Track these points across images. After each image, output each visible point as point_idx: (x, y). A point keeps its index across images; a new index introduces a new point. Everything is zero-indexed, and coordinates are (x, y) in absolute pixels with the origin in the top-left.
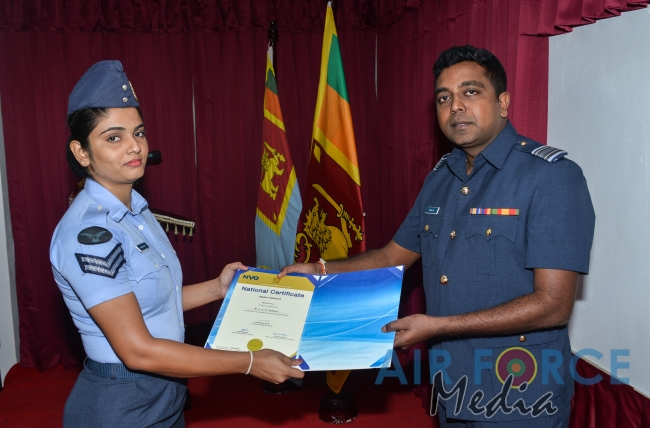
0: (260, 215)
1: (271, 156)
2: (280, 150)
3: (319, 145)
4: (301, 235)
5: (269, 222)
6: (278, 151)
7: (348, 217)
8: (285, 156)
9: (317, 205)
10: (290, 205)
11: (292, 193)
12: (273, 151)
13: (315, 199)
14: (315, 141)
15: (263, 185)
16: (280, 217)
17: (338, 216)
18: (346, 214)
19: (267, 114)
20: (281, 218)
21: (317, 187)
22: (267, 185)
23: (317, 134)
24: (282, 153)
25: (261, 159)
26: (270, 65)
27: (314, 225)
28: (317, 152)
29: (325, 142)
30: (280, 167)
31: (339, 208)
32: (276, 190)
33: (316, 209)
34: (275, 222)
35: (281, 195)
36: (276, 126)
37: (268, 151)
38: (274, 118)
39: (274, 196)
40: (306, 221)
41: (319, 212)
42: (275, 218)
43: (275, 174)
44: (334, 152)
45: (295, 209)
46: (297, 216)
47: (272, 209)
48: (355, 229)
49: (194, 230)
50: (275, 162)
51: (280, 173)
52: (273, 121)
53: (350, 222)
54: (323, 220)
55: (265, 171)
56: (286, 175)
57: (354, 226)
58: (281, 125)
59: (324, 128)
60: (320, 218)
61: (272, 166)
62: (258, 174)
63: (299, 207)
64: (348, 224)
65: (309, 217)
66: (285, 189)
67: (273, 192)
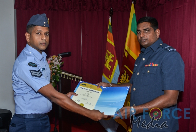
0: (104, 76)
1: (109, 55)
2: (112, 53)
3: (127, 52)
4: (119, 83)
5: (107, 78)
8: (114, 55)
9: (126, 73)
10: (115, 72)
11: (116, 68)
12: (110, 53)
13: (125, 71)
14: (126, 50)
15: (106, 65)
16: (111, 77)
19: (108, 40)
20: (112, 77)
21: (126, 66)
22: (107, 65)
23: (126, 48)
24: (113, 54)
25: (105, 56)
26: (110, 23)
27: (124, 80)
28: (126, 54)
30: (112, 59)
32: (110, 67)
33: (125, 74)
35: (112, 69)
36: (111, 45)
37: (108, 53)
38: (110, 41)
39: (109, 69)
40: (121, 78)
41: (126, 76)
43: (110, 61)
44: (132, 54)
45: (117, 74)
46: (118, 76)
47: (109, 74)
49: (82, 80)
50: (110, 57)
51: (112, 61)
52: (110, 43)
54: (128, 78)
55: (106, 60)
56: (114, 62)
58: (113, 44)
59: (129, 46)
60: (127, 78)
61: (109, 59)
62: (104, 61)
63: (119, 73)
65: (122, 77)
66: (114, 67)
67: (109, 68)
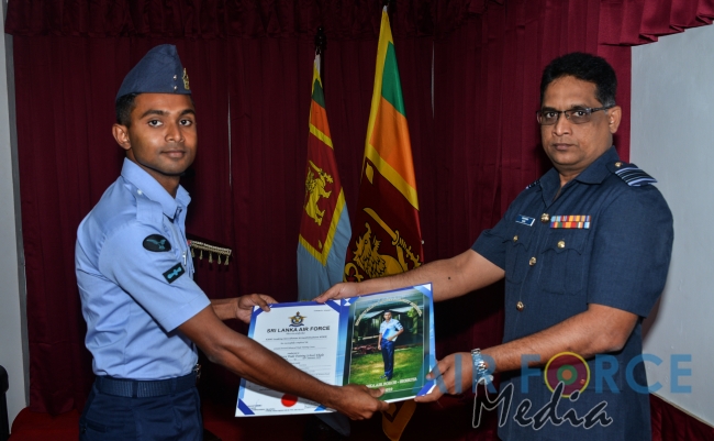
0: (303, 242)
1: (317, 176)
2: (327, 170)
3: (371, 164)
4: (350, 265)
5: (313, 251)
6: (324, 171)
7: (404, 245)
8: (332, 177)
9: (369, 231)
10: (337, 231)
11: (340, 218)
12: (318, 170)
13: (367, 225)
14: (367, 160)
15: (307, 209)
16: (326, 245)
17: (394, 243)
18: (402, 241)
19: (313, 130)
20: (328, 246)
21: (369, 211)
22: (312, 209)
23: (370, 152)
24: (329, 173)
25: (305, 179)
26: (317, 75)
27: (366, 254)
28: (369, 171)
29: (379, 162)
30: (326, 189)
31: (394, 235)
32: (322, 214)
33: (367, 236)
34: (321, 251)
35: (327, 220)
36: (323, 143)
37: (313, 170)
38: (321, 134)
39: (319, 221)
40: (356, 249)
41: (371, 240)
42: (320, 246)
43: (321, 196)
44: (388, 172)
45: (343, 236)
46: (346, 244)
47: (317, 235)
48: (412, 258)
49: (230, 257)
50: (321, 182)
51: (327, 195)
52: (320, 138)
53: (408, 251)
54: (376, 249)
55: (309, 194)
56: (334, 198)
57: (412, 255)
58: (328, 142)
59: (378, 146)
60: (373, 246)
61: (318, 188)
62: (303, 197)
63: (348, 234)
64: (405, 253)
65: (360, 246)
66: (332, 215)
67: (319, 217)
